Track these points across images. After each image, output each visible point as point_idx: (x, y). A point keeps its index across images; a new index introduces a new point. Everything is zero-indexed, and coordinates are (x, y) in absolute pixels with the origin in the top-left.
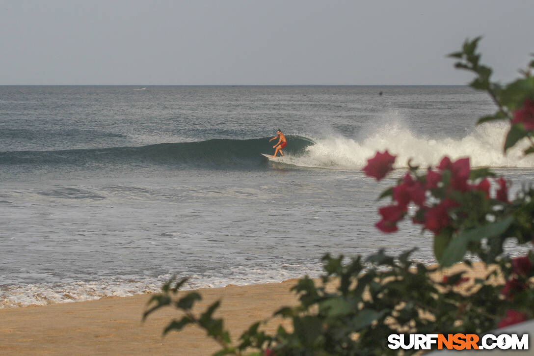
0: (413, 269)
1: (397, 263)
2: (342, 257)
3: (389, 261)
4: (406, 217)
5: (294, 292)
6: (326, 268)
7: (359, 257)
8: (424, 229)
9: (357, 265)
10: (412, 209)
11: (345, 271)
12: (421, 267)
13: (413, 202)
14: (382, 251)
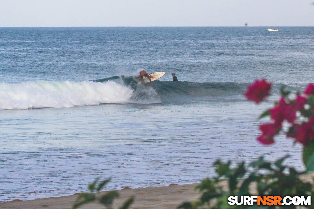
0: (286, 172)
1: (274, 167)
2: (229, 163)
3: (267, 166)
4: (281, 132)
5: (198, 190)
6: (217, 171)
7: (243, 163)
8: (295, 143)
9: (241, 169)
10: (286, 126)
11: (233, 173)
12: (292, 170)
13: (286, 121)
14: (261, 158)
